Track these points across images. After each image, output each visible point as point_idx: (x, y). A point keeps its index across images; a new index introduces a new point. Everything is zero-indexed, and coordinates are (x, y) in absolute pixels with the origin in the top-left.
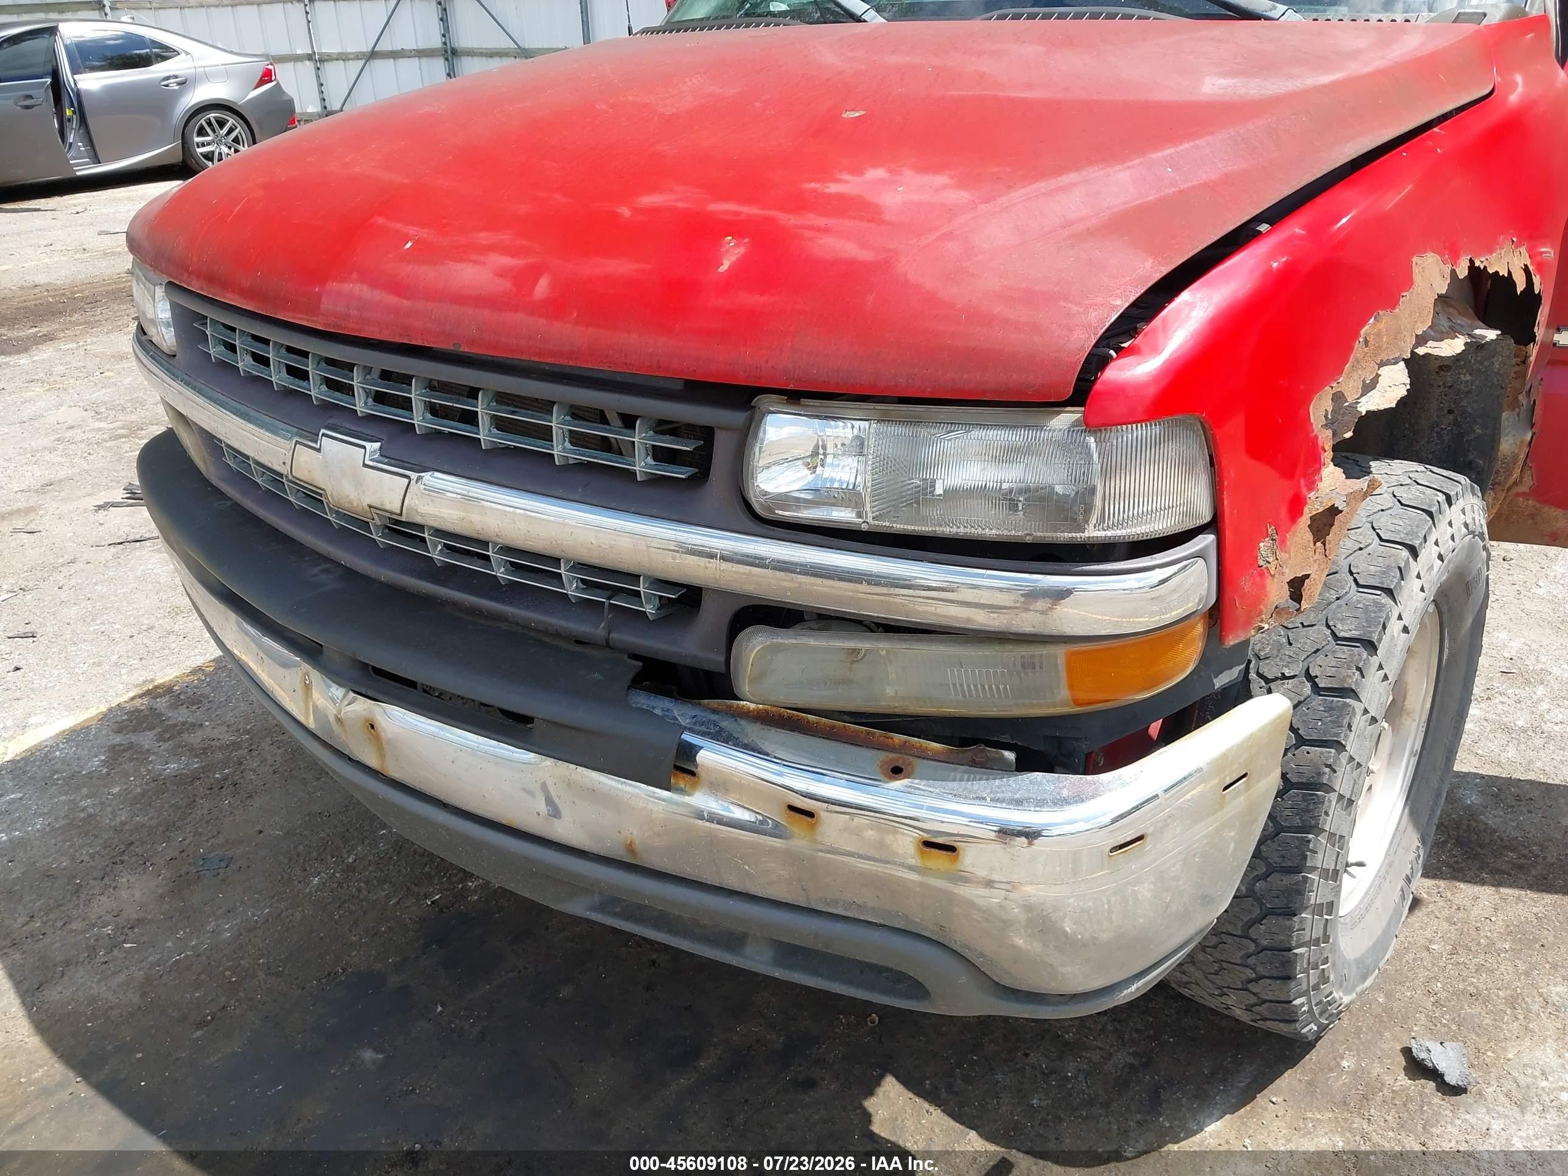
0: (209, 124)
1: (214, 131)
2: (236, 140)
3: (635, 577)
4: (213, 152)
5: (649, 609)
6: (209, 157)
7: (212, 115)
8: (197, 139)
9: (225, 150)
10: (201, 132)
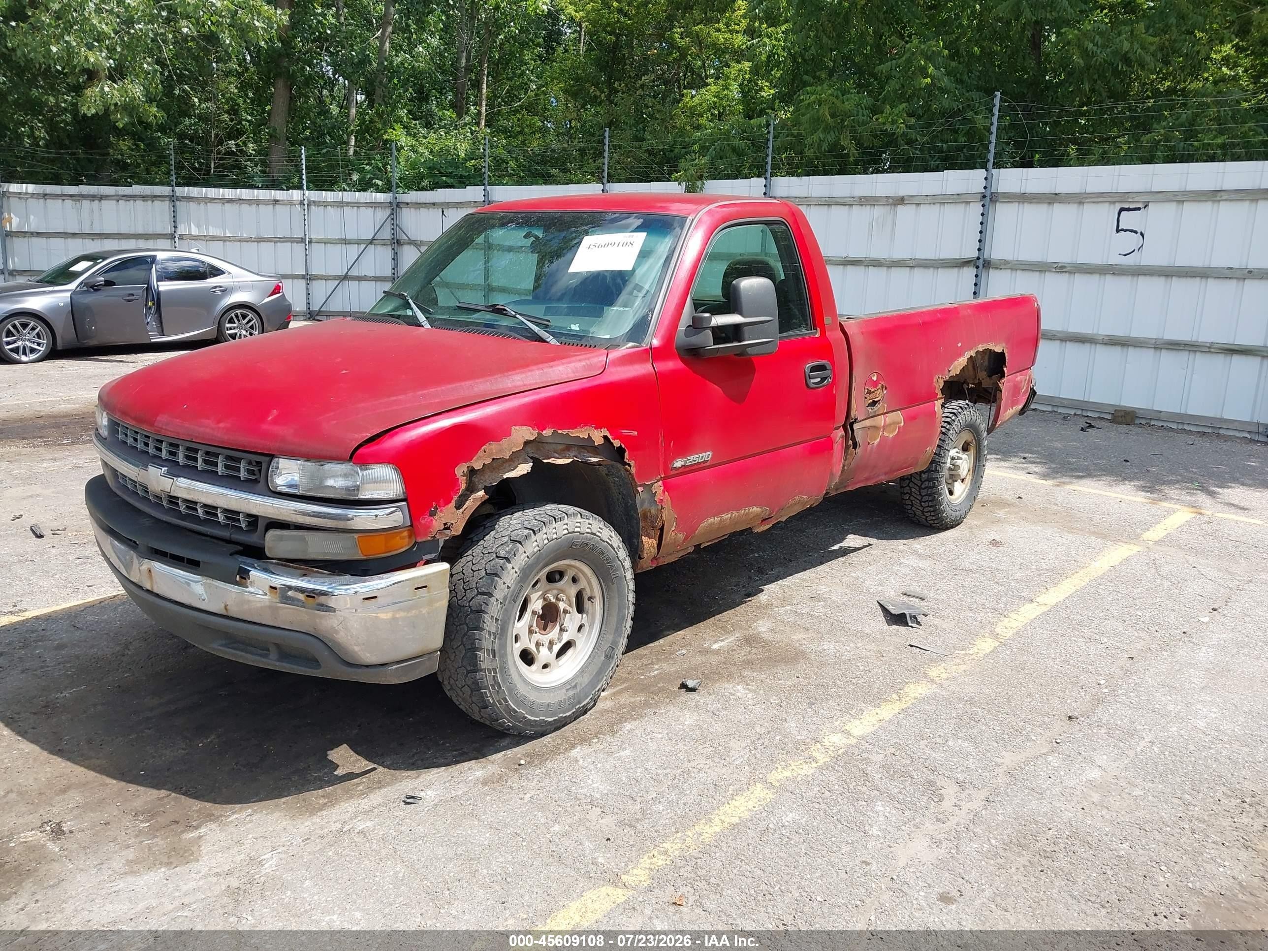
0: (237, 316)
1: (239, 321)
2: (252, 327)
3: (238, 513)
4: (236, 334)
5: (243, 526)
6: (233, 336)
7: (239, 311)
8: (228, 325)
9: (244, 332)
10: (231, 321)
